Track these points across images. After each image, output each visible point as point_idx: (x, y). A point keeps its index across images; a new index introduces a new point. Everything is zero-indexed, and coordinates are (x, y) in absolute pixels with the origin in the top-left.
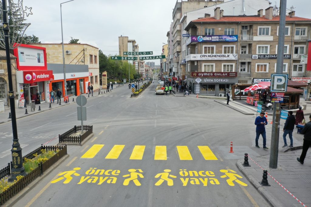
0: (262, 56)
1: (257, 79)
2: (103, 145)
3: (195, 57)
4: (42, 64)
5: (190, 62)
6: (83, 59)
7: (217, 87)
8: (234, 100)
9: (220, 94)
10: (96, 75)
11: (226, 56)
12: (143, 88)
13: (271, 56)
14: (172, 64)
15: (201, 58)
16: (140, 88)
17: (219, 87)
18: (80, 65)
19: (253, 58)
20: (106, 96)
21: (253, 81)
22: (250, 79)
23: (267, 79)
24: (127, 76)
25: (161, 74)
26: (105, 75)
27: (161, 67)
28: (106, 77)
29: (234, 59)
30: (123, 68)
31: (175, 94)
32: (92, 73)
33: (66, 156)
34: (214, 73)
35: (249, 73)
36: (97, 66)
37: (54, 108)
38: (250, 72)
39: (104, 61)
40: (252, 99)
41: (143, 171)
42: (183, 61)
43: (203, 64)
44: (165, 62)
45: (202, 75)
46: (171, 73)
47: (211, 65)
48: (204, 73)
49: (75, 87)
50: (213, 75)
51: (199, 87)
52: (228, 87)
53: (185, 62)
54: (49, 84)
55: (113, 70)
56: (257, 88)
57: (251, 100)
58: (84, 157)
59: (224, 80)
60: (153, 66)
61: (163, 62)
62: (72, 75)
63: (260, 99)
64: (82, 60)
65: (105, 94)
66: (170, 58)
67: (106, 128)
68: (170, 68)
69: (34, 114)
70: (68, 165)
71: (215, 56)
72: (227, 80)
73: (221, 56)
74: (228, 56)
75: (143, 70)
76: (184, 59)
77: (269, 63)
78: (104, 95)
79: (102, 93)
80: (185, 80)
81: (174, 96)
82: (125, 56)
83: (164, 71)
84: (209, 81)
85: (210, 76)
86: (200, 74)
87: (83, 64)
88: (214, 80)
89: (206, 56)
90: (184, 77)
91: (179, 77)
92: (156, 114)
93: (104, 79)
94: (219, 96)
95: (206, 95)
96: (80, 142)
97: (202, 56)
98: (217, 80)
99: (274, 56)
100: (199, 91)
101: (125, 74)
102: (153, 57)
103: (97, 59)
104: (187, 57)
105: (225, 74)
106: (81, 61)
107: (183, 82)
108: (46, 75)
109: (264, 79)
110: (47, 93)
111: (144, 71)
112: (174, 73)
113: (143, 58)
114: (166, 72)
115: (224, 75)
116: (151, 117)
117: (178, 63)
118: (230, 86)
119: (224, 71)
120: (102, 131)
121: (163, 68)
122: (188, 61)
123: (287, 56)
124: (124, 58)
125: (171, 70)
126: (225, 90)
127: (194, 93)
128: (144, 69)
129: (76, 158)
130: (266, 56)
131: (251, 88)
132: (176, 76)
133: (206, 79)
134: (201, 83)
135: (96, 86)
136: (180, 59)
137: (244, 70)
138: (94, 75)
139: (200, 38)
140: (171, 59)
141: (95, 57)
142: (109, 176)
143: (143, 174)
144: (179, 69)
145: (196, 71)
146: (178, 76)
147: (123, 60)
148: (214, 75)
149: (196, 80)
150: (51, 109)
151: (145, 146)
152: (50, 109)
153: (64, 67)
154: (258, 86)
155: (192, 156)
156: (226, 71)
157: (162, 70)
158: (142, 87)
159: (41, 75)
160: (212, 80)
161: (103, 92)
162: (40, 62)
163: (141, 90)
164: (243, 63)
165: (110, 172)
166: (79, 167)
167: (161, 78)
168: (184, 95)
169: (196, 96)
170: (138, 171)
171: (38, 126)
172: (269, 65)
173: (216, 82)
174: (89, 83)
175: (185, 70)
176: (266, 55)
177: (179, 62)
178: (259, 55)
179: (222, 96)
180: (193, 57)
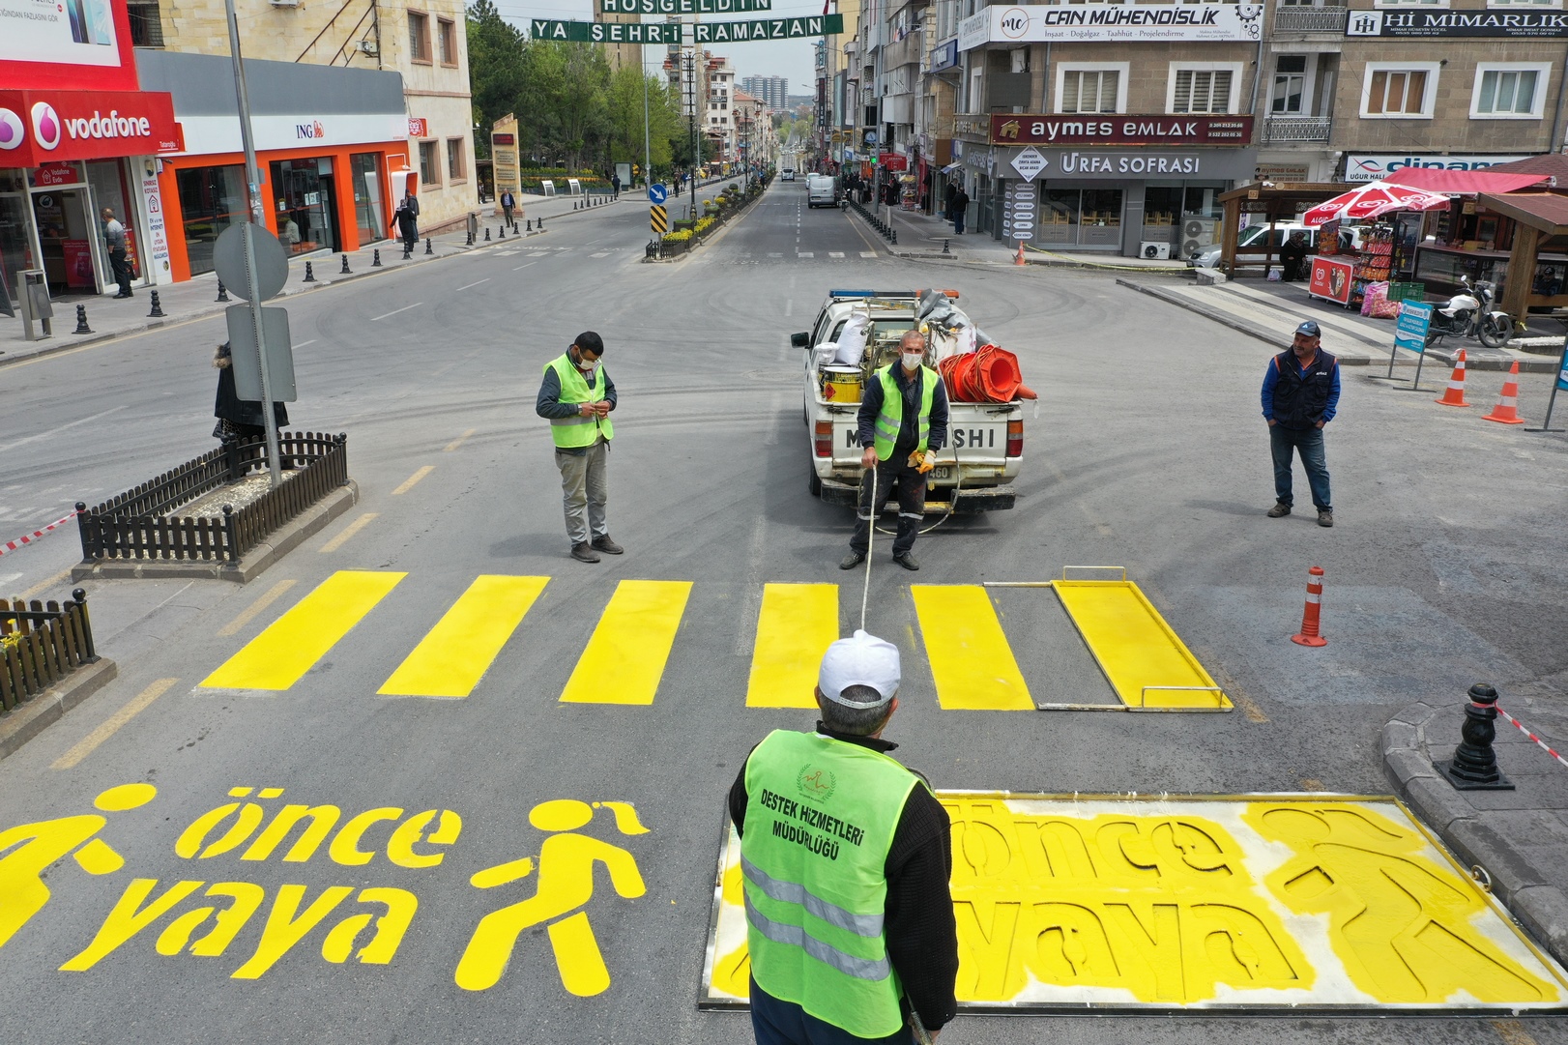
0: (1406, 20)
1: (1362, 159)
2: (392, 579)
3: (1015, 24)
4: (103, 52)
5: (982, 59)
6: (371, 36)
7: (1134, 205)
8: (1230, 277)
9: (1145, 245)
10: (455, 135)
11: (1198, 17)
12: (717, 213)
13: (1458, 20)
14: (880, 79)
15: (1052, 29)
16: (701, 212)
17: (1142, 202)
18: (357, 70)
19: (1352, 30)
20: (507, 253)
21: (1341, 170)
22: (1325, 156)
23: (1424, 159)
24: (633, 151)
25: (822, 141)
26: (506, 140)
27: (822, 99)
28: (515, 150)
29: (1245, 36)
30: (611, 103)
31: (895, 243)
32: (423, 121)
33: (85, 674)
34: (1118, 121)
35: (1323, 121)
36: (460, 79)
37: (178, 321)
38: (1331, 113)
39: (505, 58)
40: (1347, 270)
41: (644, 821)
42: (941, 56)
43: (1061, 69)
44: (844, 72)
45: (1053, 134)
46: (875, 131)
47: (1106, 73)
48: (1061, 119)
49: (325, 197)
50: (1116, 133)
51: (1032, 206)
52: (1195, 202)
53: (957, 55)
54: (155, 177)
55: (560, 114)
56: (1383, 207)
57: (1341, 274)
58: (224, 678)
59: (1176, 165)
60: (778, 102)
61: (832, 74)
62: (303, 131)
63: (1394, 272)
64: (364, 44)
65: (507, 245)
66: (870, 48)
67: (451, 445)
68: (868, 103)
69: (42, 353)
70: (72, 758)
71: (1132, 18)
72: (1193, 164)
73: (1165, 17)
74: (1209, 17)
75: (724, 120)
76: (949, 40)
77: (1444, 63)
78: (498, 247)
79: (488, 238)
80: (952, 166)
81: (891, 253)
82: (609, 18)
83: (837, 125)
84: (1089, 166)
85: (1098, 138)
86: (1038, 129)
87: (371, 64)
88: (1116, 164)
89: (1081, 20)
90: (945, 149)
91: (915, 150)
92: (782, 359)
93: (503, 160)
94: (1143, 254)
95: (1070, 252)
96: (233, 558)
97: (1054, 18)
98: (1138, 164)
99: (1478, 17)
100: (1030, 225)
101: (623, 139)
102: (773, 28)
103: (454, 38)
104: (970, 28)
105: (1184, 130)
106: (360, 48)
107: (938, 180)
108: (132, 120)
109: (1402, 159)
110: (153, 233)
111: (731, 125)
112: (890, 127)
113: (713, 28)
114: (844, 126)
115: (1180, 133)
116: (753, 376)
117: (913, 67)
118: (1208, 199)
119: (1175, 110)
120: (425, 470)
121: (830, 107)
122: (969, 52)
123: (1549, 21)
124: (606, 28)
125: (872, 114)
126: (1177, 222)
127: (1000, 238)
128: (728, 113)
129: (162, 686)
130: (1430, 17)
131: (1346, 201)
132: (899, 148)
133: (1075, 155)
134: (1044, 182)
135: (457, 200)
136: (929, 43)
137: (1295, 103)
138: (439, 134)
140: (875, 52)
141: (446, 25)
142: (358, 877)
143: (645, 853)
144: (919, 107)
145: (1017, 111)
146: (910, 142)
147: (603, 40)
148: (1118, 135)
149: (1015, 163)
150: (161, 324)
151: (689, 585)
152: (151, 327)
153: (236, 74)
154: (1392, 190)
155: (1028, 676)
156: (1191, 112)
157: (824, 117)
158: (714, 207)
159: (96, 119)
160: (1107, 165)
161: (495, 234)
162: (85, 40)
163: (705, 223)
164: (1291, 64)
165: (376, 838)
166: (150, 777)
167: (819, 163)
168: (946, 251)
169: (1016, 253)
170: (602, 827)
171: (25, 434)
172: (1442, 74)
173: (1130, 177)
174: (411, 179)
175: (955, 106)
176: (1430, 11)
177: (918, 65)
178: (1386, 12)
179: (1160, 254)
180: (1004, 26)
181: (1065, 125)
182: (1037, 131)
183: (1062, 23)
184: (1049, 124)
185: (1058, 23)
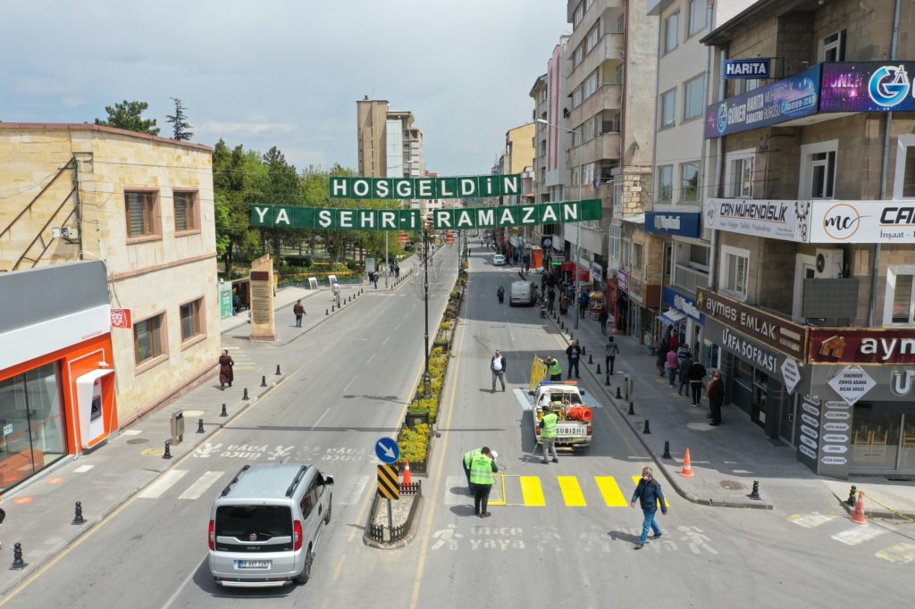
3: (841, 223)
6: (72, 222)
10: (192, 298)
15: (889, 229)
26: (263, 277)
28: (270, 284)
36: (202, 244)
43: (894, 272)
45: (889, 353)
51: (847, 428)
53: (698, 229)
64: (63, 230)
76: (676, 209)
86: (868, 346)
87: (71, 250)
93: (259, 292)
97: (891, 216)
103: (197, 206)
106: (59, 235)
134: (868, 405)
135: (191, 360)
139: (887, 80)
141: (184, 196)
149: (834, 384)
180: (827, 224)
181: (904, 343)
182: (867, 349)
183: (903, 221)
184: (884, 342)
185: (897, 222)
